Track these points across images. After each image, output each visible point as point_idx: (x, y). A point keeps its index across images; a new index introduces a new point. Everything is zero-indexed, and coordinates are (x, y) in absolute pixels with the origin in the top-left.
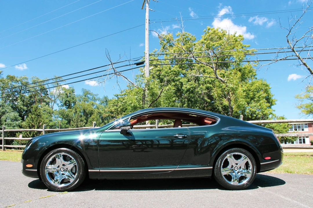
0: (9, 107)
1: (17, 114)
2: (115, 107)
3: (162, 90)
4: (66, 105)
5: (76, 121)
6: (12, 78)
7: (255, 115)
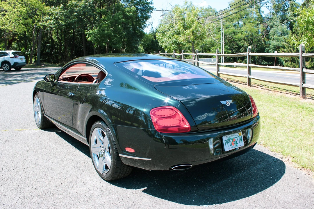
0: (278, 19)
1: (285, 27)
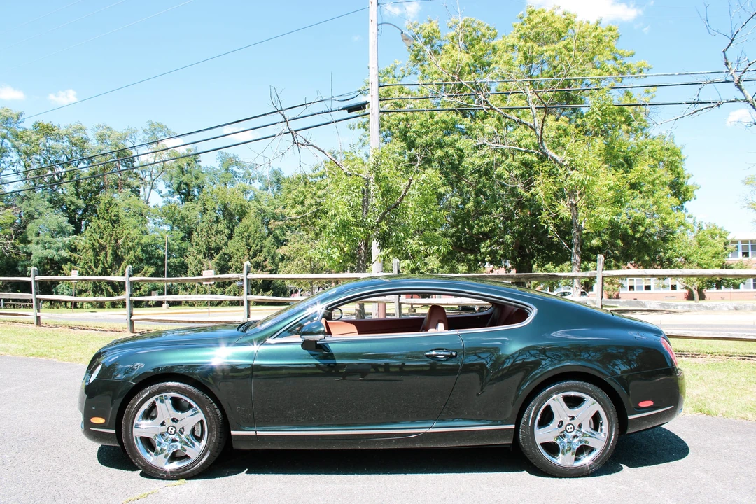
0: (44, 201)
1: (64, 220)
2: (299, 208)
3: (410, 183)
4: (180, 194)
5: (205, 234)
6: (46, 130)
7: (642, 229)
